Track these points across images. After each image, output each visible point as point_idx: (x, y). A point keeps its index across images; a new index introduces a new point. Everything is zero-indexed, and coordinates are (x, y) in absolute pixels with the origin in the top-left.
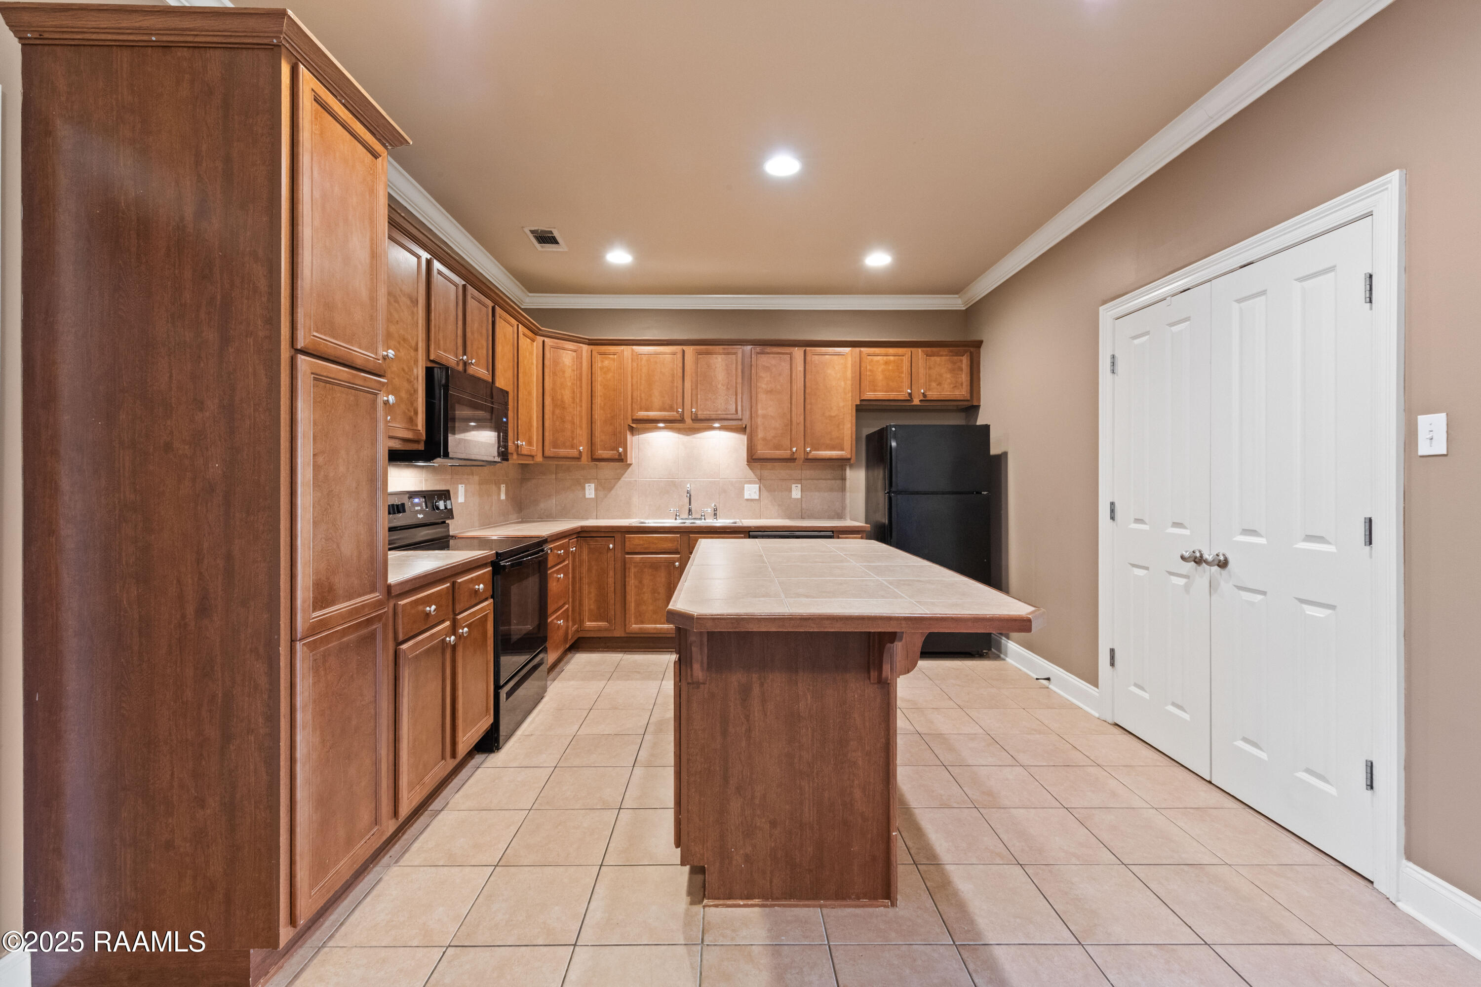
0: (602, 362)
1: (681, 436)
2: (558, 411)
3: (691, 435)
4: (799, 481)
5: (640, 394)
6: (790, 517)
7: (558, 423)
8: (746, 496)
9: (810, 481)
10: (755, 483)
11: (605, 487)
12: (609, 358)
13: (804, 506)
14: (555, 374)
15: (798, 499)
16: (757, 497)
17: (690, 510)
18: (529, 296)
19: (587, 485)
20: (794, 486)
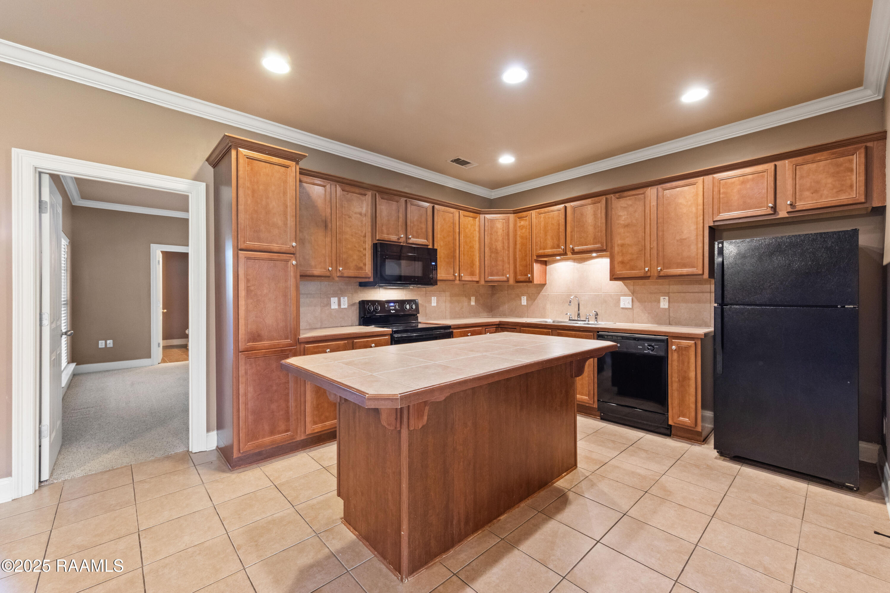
0: (520, 223)
1: (576, 264)
2: (493, 255)
3: (581, 263)
4: (667, 294)
5: (540, 239)
6: (659, 323)
7: (493, 262)
8: (622, 306)
9: (677, 294)
10: (629, 296)
11: (532, 298)
12: (524, 219)
13: (671, 315)
14: (491, 234)
15: (665, 309)
16: (631, 307)
17: (579, 315)
18: (492, 192)
19: (522, 297)
20: (662, 298)
